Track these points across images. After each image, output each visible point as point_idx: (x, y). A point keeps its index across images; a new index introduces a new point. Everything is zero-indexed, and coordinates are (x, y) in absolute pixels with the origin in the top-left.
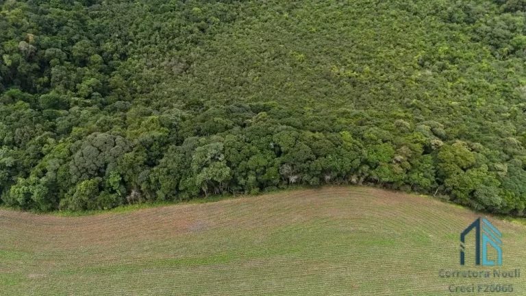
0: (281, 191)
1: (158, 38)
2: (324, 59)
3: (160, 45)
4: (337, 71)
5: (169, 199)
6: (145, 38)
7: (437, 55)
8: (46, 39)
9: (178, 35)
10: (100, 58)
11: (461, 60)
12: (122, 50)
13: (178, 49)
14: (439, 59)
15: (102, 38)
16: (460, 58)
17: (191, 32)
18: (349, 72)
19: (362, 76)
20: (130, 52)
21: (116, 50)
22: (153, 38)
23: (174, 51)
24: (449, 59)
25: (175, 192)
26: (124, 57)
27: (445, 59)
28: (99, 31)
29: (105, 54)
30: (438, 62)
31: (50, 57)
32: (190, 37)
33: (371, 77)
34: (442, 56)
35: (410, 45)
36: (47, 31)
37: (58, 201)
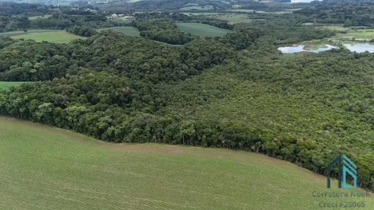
0: (218, 149)
1: (183, 100)
2: (267, 118)
3: (183, 103)
4: (272, 123)
5: (167, 142)
6: (176, 99)
7: (335, 125)
8: (133, 91)
9: (192, 100)
10: (153, 103)
11: (351, 129)
12: (164, 102)
13: (191, 105)
14: (337, 127)
15: (156, 97)
16: (350, 128)
17: (200, 100)
18: (278, 125)
19: (286, 127)
20: (168, 104)
21: (162, 102)
22: (180, 100)
23: (189, 106)
24: (342, 127)
25: (170, 138)
26: (164, 105)
27: (340, 127)
28: (156, 93)
29: (156, 103)
30: (335, 128)
31: (133, 97)
32: (198, 101)
33: (291, 128)
34: (339, 125)
35: (320, 118)
36: (134, 88)
37: (123, 138)
